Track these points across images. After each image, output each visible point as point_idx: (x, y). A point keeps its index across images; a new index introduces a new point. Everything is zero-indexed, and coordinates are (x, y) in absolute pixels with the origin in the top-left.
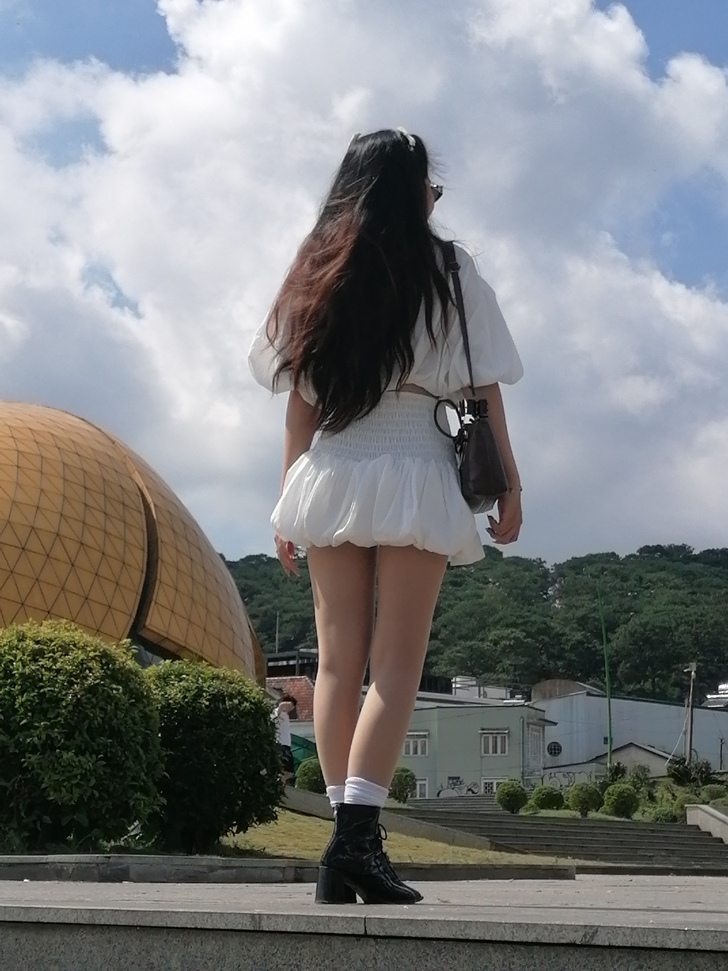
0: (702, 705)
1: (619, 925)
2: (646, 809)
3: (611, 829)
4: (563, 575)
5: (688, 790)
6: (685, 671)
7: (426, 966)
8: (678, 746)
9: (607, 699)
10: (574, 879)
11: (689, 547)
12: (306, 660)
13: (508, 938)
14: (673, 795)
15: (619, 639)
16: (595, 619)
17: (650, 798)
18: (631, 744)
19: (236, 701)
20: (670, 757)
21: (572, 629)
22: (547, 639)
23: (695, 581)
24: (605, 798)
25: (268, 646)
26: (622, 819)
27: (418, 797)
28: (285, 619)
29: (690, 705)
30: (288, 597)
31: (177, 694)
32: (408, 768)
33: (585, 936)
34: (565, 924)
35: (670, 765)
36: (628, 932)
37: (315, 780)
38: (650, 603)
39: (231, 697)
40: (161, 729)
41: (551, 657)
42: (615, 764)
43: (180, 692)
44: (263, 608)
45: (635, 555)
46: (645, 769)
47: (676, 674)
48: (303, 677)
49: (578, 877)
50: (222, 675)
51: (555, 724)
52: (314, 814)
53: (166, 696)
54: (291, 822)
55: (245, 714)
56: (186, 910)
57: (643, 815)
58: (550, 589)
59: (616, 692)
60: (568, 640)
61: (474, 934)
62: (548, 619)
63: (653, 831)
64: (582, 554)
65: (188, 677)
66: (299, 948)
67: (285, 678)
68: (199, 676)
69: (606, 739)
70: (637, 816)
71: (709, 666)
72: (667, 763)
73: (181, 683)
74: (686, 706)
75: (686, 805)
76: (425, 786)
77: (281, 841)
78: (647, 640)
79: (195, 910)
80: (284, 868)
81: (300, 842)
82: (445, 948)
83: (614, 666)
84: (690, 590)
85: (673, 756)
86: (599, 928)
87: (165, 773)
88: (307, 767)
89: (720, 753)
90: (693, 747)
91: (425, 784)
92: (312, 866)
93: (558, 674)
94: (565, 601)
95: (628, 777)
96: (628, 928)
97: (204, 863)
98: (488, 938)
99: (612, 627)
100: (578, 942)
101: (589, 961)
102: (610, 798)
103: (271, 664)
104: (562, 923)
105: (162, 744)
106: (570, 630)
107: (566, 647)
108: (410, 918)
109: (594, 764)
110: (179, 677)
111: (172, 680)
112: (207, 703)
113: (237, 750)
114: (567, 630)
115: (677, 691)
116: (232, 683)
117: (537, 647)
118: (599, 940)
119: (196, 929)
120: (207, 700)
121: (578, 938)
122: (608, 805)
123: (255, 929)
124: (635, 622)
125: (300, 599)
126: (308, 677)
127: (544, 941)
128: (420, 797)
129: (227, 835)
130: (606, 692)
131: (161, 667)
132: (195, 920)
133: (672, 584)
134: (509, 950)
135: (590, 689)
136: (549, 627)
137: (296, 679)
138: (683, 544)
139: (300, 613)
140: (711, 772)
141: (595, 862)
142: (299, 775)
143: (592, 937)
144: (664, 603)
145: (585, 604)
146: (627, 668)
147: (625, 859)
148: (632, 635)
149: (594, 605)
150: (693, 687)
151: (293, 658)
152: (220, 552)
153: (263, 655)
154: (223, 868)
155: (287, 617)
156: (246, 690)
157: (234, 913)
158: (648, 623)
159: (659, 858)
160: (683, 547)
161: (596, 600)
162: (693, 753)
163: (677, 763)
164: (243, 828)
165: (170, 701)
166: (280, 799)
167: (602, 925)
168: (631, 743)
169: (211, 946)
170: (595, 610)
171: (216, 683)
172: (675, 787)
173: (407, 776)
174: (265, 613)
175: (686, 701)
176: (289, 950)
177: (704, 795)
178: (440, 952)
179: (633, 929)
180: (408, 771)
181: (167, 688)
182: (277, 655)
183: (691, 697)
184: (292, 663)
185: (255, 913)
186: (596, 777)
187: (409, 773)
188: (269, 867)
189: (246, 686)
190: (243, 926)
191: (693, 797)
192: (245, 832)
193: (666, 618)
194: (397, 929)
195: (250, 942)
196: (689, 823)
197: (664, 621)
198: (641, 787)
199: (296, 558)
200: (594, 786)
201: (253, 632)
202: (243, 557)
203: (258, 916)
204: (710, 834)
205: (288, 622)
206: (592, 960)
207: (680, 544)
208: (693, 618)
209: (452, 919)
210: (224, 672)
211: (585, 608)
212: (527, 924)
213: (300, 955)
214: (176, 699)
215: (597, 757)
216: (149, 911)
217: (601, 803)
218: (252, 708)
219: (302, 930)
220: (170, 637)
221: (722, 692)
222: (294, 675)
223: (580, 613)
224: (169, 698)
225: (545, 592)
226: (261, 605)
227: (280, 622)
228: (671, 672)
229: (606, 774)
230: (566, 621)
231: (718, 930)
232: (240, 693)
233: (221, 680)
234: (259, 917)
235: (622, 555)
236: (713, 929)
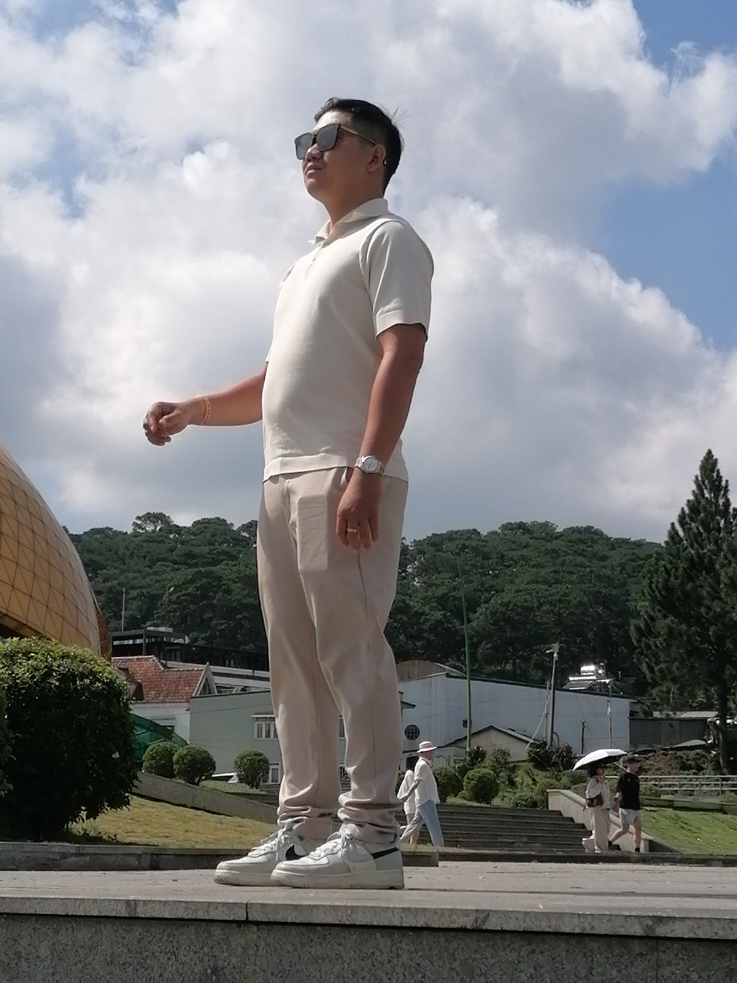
0: (563, 688)
1: (511, 909)
2: (506, 794)
3: (472, 814)
4: (422, 552)
5: (548, 774)
6: (548, 652)
7: (310, 952)
8: (539, 730)
9: (467, 681)
10: (437, 866)
11: (553, 524)
12: (153, 639)
13: (396, 923)
14: (534, 780)
15: (479, 619)
16: (455, 598)
17: (509, 783)
18: (491, 728)
19: (87, 681)
20: (531, 741)
21: (432, 608)
22: (405, 619)
23: (559, 559)
24: (464, 783)
25: (113, 624)
26: (482, 805)
27: (270, 782)
28: (130, 596)
29: (552, 687)
30: (135, 572)
31: (25, 674)
32: (261, 752)
33: (476, 920)
34: (457, 908)
35: (530, 749)
36: (521, 915)
37: (163, 764)
38: (512, 582)
39: (83, 676)
40: (8, 710)
41: (410, 637)
42: (475, 748)
43: (28, 671)
44: (108, 584)
45: (496, 532)
46: (504, 753)
47: (537, 655)
48: (150, 656)
49: (441, 863)
50: (73, 654)
51: (414, 706)
52: (163, 799)
53: (13, 675)
54: (139, 808)
55: (96, 694)
56: (57, 897)
57: (502, 801)
58: (408, 566)
59: (476, 674)
60: (427, 620)
61: (361, 920)
62: (407, 598)
63: (514, 817)
64: (442, 530)
65: (37, 656)
66: (177, 935)
67: (131, 658)
68: (49, 654)
69: (465, 722)
70: (496, 802)
71: (571, 647)
72: (527, 747)
73: (30, 662)
74: (548, 688)
75: (548, 790)
76: (277, 772)
77: (129, 828)
78: (508, 620)
79: (67, 897)
80: (140, 855)
81: (149, 829)
82: (330, 934)
83: (474, 646)
84: (553, 569)
85: (534, 739)
86: (491, 913)
87: (12, 756)
88: (155, 750)
89: (581, 736)
90: (554, 731)
91: (277, 769)
92: (169, 853)
93: (416, 654)
94: (425, 579)
95: (488, 762)
96: (520, 912)
97: (56, 850)
98: (375, 923)
99: (473, 607)
100: (469, 927)
101: (480, 946)
102: (469, 783)
103: (116, 643)
104: (452, 907)
105: (9, 726)
106: (429, 609)
107: (425, 627)
108: (295, 903)
109: (453, 748)
110: (27, 654)
111: (20, 659)
112: (57, 684)
113: (88, 732)
114: (426, 609)
115: (537, 674)
116: (84, 662)
117: (396, 627)
118: (491, 925)
119: (67, 916)
120: (58, 680)
121: (469, 923)
122: (467, 790)
123: (131, 915)
124: (495, 602)
125: (149, 574)
126: (156, 656)
127: (434, 926)
128: (272, 782)
129: (76, 821)
130: (465, 673)
131: (8, 645)
132: (67, 907)
133: (535, 563)
134: (396, 936)
135: (448, 670)
136: (408, 606)
137: (142, 658)
138: (547, 522)
139: (148, 589)
140: (573, 756)
141: (455, 849)
142: (146, 759)
143: (484, 922)
144: (526, 582)
145: (444, 582)
146: (488, 649)
147: (485, 846)
148: (494, 614)
149: (454, 583)
150: (555, 668)
151: (140, 637)
152: (63, 525)
153: (109, 633)
154: (75, 855)
155: (134, 593)
156: (98, 669)
157: (108, 900)
158: (510, 602)
159: (521, 845)
160: (546, 524)
161: (457, 578)
162: (554, 736)
163: (538, 747)
164: (93, 813)
165: (18, 681)
166: (133, 784)
167: (494, 909)
168: (491, 726)
169: (83, 934)
170: (455, 589)
171: (66, 662)
172: (535, 771)
173: (259, 760)
174: (110, 589)
175: (548, 684)
176: (166, 938)
177: (565, 780)
178: (325, 936)
179: (526, 913)
180: (261, 755)
181: (15, 667)
182: (124, 633)
183: (553, 678)
184: (138, 641)
185: (131, 899)
186: (455, 762)
187: (262, 757)
188: (125, 854)
189: (98, 665)
190: (117, 913)
191: (553, 781)
192: (95, 818)
193: (528, 597)
194: (281, 915)
195: (125, 930)
196: (550, 808)
197: (526, 601)
198: (501, 771)
199: (144, 531)
200: (453, 771)
201: (99, 610)
202: (87, 530)
203: (133, 902)
204: (572, 820)
205: (134, 599)
206: (483, 945)
207: (543, 521)
208: (557, 597)
209: (338, 904)
210: (75, 650)
211: (445, 587)
212: (416, 909)
213: (178, 942)
214: (24, 679)
215: (456, 740)
216: (17, 898)
217: (461, 788)
218: (103, 689)
219: (180, 916)
220: (9, 614)
221: (585, 674)
222: (141, 654)
223: (440, 592)
224: (17, 677)
225: (404, 569)
226: (106, 580)
227: (125, 598)
228: (533, 653)
229: (465, 758)
230: (426, 600)
231: (612, 913)
232: (92, 673)
233: (72, 659)
234: (135, 903)
235: (484, 533)
236: (607, 913)
